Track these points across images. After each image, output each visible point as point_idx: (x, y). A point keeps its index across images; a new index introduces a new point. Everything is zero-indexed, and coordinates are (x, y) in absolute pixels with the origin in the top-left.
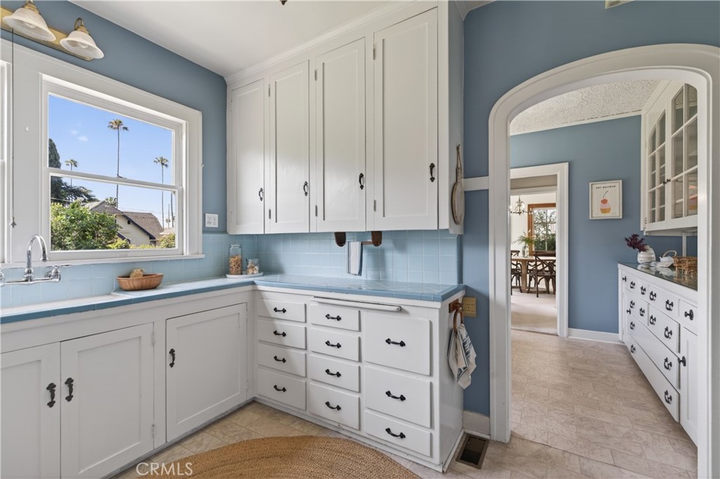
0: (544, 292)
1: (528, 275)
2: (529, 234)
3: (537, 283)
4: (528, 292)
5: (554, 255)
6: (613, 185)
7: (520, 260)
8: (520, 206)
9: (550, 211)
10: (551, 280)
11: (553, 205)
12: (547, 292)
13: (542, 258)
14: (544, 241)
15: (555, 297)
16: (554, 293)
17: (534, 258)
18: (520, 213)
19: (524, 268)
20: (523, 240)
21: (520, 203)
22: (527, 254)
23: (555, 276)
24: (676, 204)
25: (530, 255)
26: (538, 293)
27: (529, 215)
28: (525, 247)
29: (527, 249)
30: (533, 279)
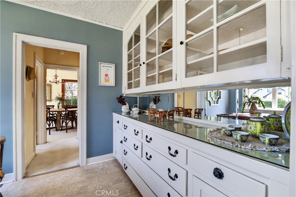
0: (70, 128)
1: (61, 120)
2: (62, 95)
3: (67, 124)
4: (62, 130)
5: (76, 107)
6: (110, 66)
7: (55, 111)
8: (56, 78)
9: (74, 84)
10: (74, 121)
11: (76, 81)
12: (72, 128)
13: (69, 109)
14: (71, 100)
15: (77, 130)
16: (76, 128)
17: (65, 110)
18: (56, 83)
19: (59, 115)
20: (58, 99)
21: (56, 77)
22: (60, 107)
23: (77, 119)
24: (147, 77)
25: (63, 107)
26: (67, 129)
27: (62, 85)
28: (59, 103)
29: (61, 105)
30: (64, 122)
